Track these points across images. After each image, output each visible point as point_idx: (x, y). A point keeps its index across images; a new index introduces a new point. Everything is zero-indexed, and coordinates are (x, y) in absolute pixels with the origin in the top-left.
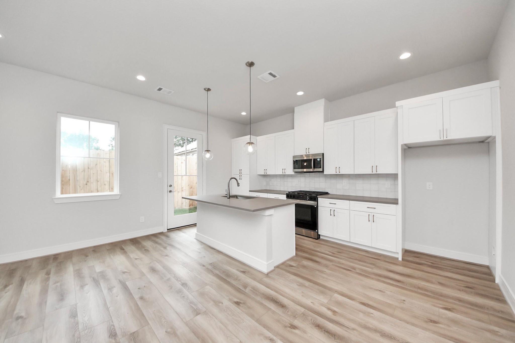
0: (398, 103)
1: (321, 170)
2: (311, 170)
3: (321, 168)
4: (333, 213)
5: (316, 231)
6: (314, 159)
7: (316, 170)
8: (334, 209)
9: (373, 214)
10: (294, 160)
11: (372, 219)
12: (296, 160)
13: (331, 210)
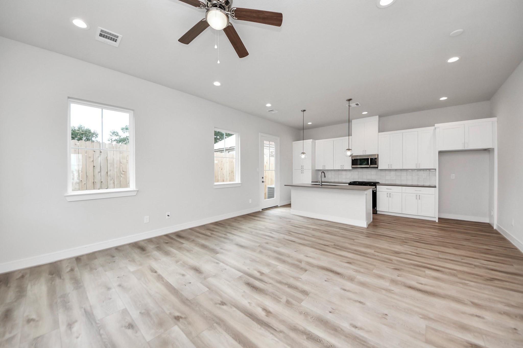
0: (436, 125)
1: (376, 166)
2: (368, 166)
3: (376, 165)
4: (389, 195)
5: (376, 208)
6: (371, 158)
7: (372, 166)
8: (390, 193)
9: (419, 195)
10: (352, 159)
11: (418, 197)
12: (354, 159)
13: (387, 193)
